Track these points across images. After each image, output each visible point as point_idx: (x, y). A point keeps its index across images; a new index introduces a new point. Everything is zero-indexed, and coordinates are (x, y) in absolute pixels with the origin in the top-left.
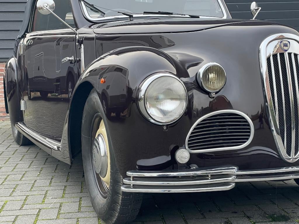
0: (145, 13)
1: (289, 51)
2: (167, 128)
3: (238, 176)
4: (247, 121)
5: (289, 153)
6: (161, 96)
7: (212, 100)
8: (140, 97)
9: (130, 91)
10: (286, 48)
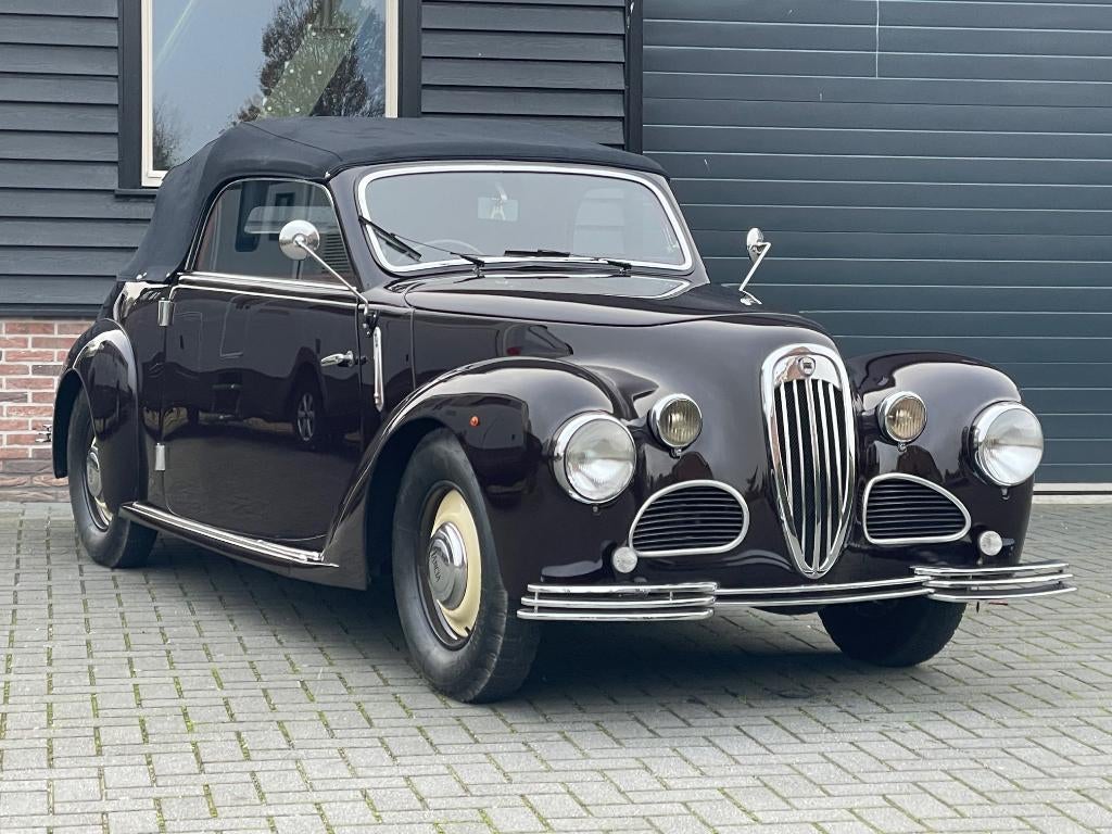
0: (508, 253)
1: (813, 377)
2: (599, 509)
3: (720, 598)
4: (737, 502)
5: (809, 560)
6: (590, 454)
7: (676, 461)
8: (555, 454)
9: (531, 439)
10: (807, 371)
